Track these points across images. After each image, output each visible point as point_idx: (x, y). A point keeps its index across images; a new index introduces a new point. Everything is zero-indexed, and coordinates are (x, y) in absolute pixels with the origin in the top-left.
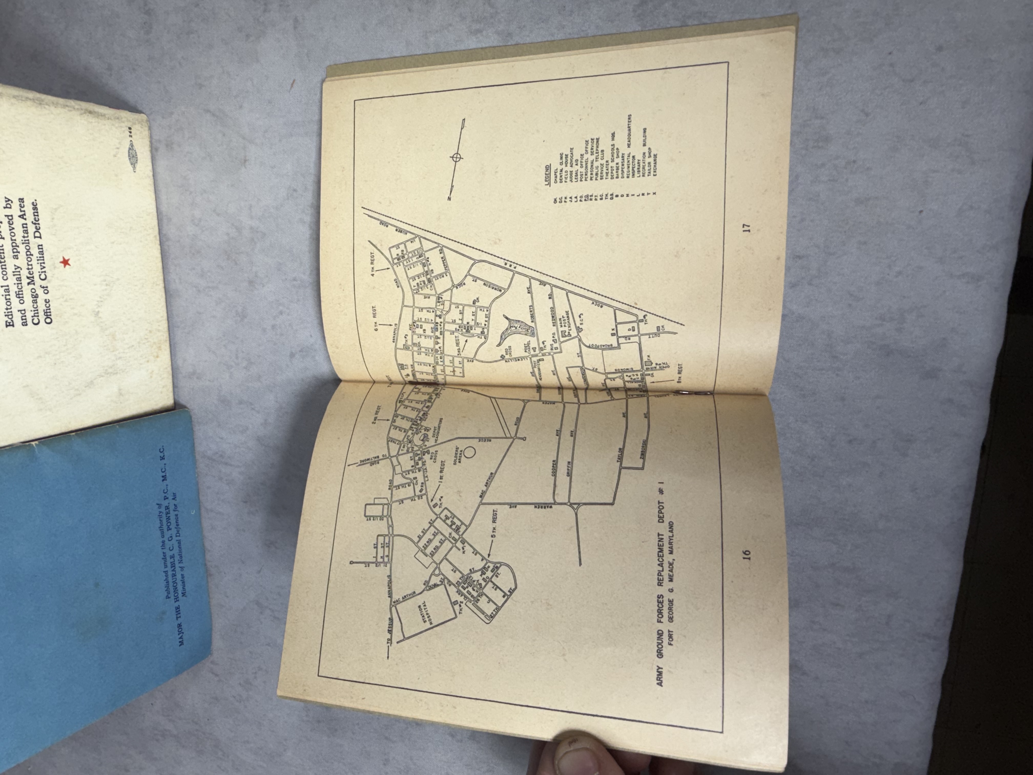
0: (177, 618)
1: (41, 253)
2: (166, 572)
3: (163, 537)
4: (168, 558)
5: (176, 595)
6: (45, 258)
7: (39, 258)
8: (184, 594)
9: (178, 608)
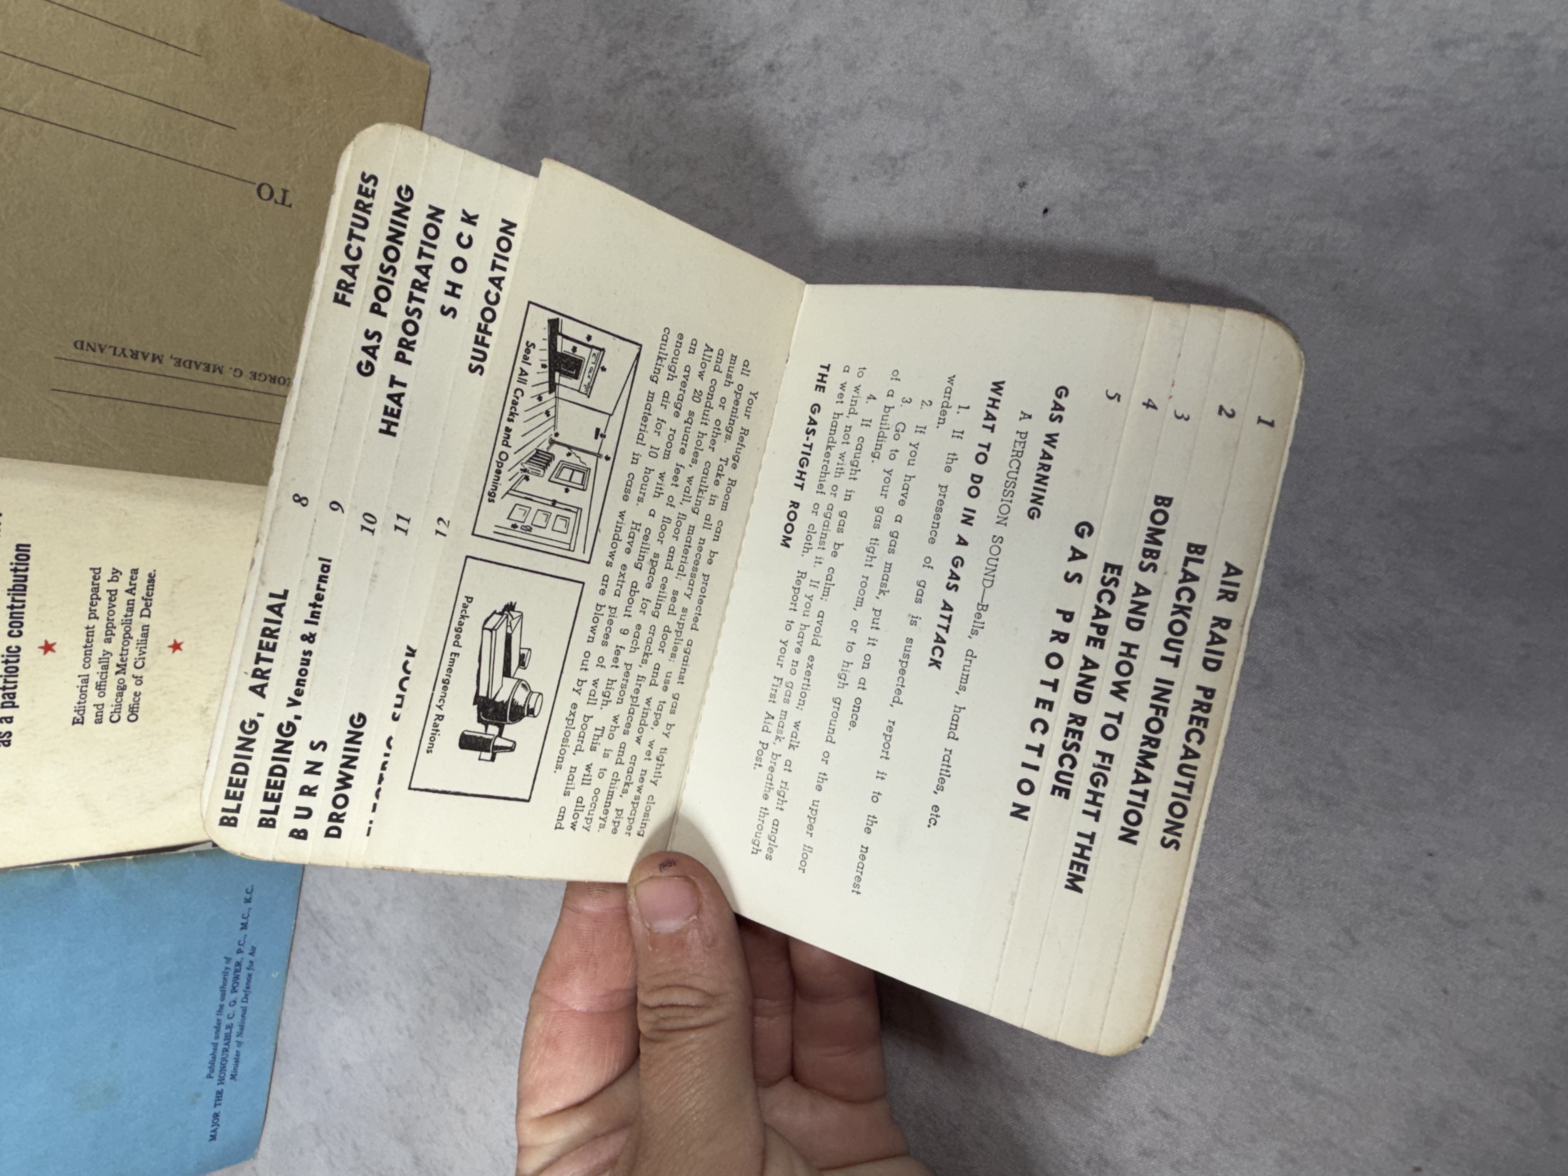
0: (215, 1105)
1: (145, 635)
2: (215, 1045)
3: (223, 999)
4: (223, 1027)
5: (222, 1075)
6: (148, 642)
7: (140, 642)
8: (233, 1077)
9: (219, 1094)
